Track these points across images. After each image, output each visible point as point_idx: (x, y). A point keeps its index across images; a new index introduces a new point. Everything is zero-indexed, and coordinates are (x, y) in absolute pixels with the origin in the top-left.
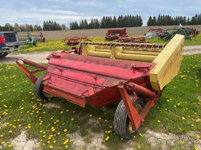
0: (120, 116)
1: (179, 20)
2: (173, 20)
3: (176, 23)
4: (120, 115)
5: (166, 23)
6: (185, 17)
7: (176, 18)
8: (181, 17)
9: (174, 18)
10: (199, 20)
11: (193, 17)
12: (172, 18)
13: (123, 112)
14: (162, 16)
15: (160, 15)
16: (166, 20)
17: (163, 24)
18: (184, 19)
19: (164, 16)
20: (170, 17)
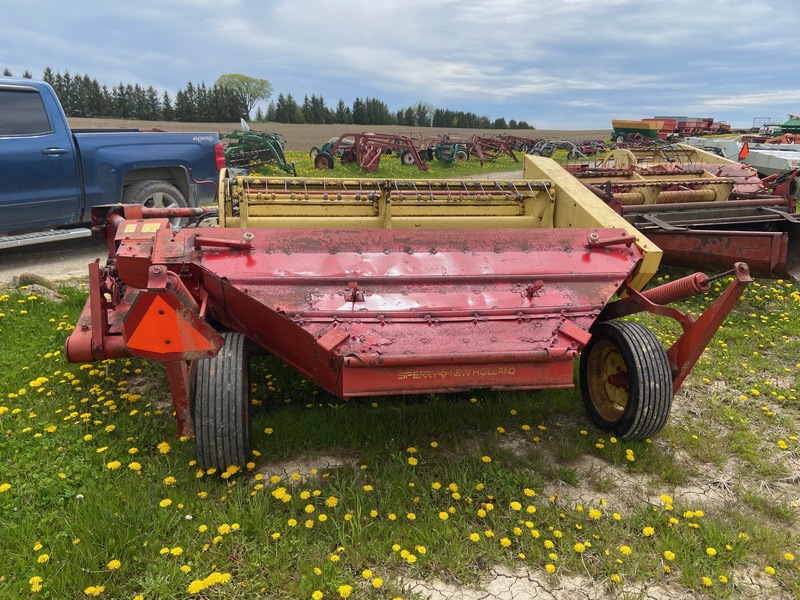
0: (657, 376)
1: (131, 98)
2: (109, 99)
3: (122, 109)
4: (656, 373)
5: (82, 107)
6: (150, 90)
7: (118, 91)
8: (137, 88)
9: (110, 91)
10: (200, 103)
11: (180, 94)
12: (104, 88)
13: (659, 362)
14: (59, 76)
15: (49, 70)
16: (79, 93)
17: (72, 110)
18: (151, 97)
19: (67, 76)
20: (95, 82)
